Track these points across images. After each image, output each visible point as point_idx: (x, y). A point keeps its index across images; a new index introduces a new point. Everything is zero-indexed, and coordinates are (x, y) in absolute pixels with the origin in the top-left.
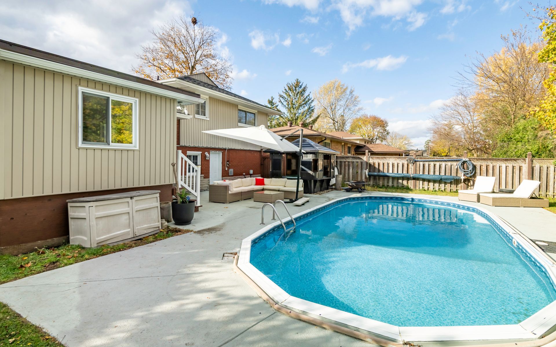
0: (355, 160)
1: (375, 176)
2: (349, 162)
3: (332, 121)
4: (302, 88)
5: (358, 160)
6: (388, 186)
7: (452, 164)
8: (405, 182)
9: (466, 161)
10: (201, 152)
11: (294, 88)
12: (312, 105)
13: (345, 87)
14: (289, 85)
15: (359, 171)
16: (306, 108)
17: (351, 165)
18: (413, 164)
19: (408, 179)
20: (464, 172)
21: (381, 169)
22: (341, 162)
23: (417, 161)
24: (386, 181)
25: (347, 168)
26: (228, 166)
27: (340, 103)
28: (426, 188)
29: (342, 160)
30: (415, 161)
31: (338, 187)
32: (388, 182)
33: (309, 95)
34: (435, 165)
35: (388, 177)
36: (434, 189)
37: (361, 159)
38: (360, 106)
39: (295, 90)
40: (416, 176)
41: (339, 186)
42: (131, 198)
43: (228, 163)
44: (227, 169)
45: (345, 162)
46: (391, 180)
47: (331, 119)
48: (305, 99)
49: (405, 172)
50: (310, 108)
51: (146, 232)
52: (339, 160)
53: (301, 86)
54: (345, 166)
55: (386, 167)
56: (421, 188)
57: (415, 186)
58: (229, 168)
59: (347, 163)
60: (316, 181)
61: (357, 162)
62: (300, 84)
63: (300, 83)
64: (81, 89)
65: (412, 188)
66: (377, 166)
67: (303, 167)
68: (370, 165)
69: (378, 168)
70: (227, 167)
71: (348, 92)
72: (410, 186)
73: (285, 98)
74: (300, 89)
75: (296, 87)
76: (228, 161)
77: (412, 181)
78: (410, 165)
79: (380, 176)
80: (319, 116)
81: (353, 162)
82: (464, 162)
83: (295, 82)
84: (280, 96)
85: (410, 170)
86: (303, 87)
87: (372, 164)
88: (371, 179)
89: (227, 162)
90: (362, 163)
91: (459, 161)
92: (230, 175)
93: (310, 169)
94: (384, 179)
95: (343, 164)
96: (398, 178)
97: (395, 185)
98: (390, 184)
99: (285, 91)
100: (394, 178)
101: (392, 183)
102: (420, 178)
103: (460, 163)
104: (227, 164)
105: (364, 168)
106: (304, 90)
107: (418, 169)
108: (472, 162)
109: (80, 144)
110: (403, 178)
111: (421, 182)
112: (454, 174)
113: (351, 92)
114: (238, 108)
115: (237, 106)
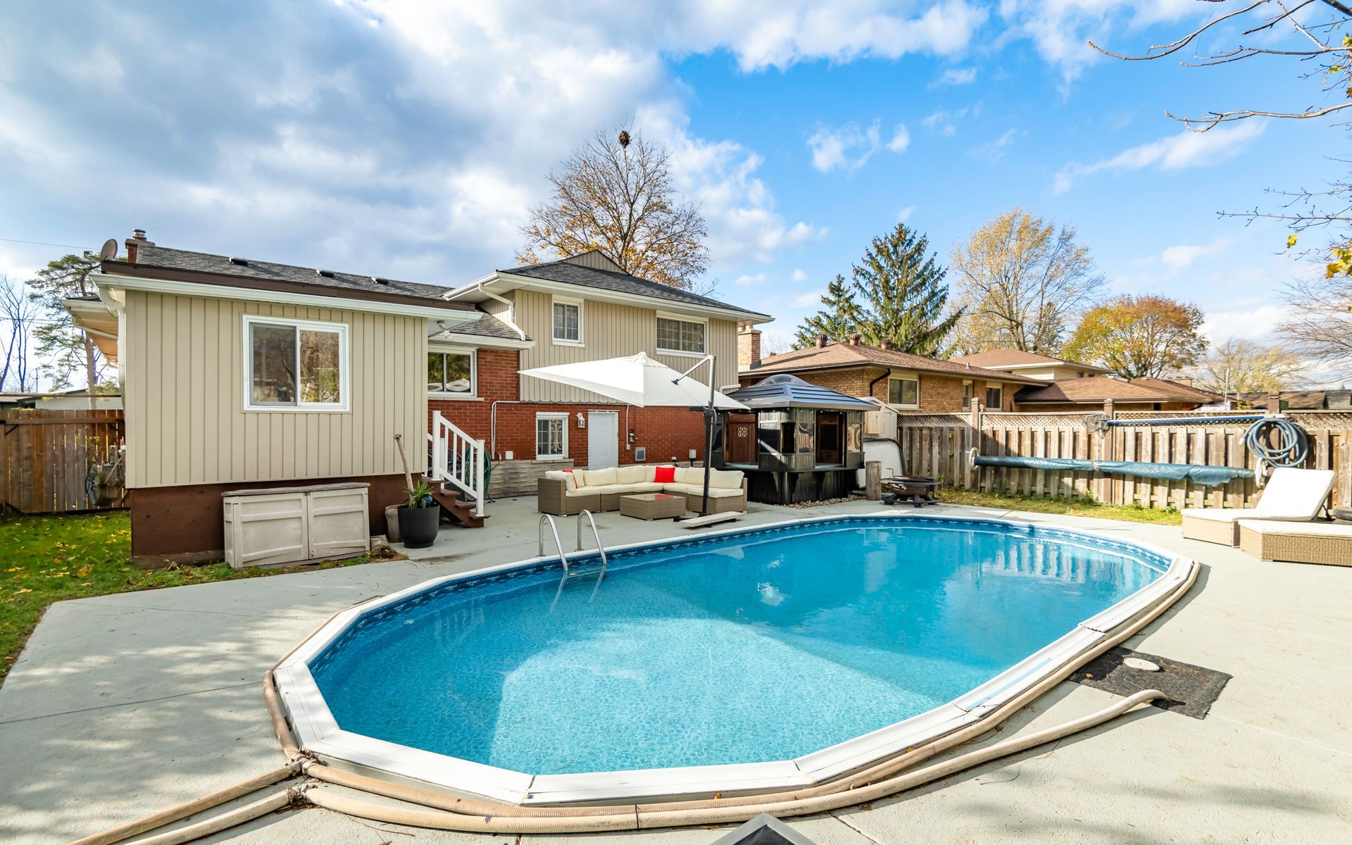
0: (945, 425)
1: (997, 467)
2: (930, 429)
3: (1009, 323)
4: (913, 246)
5: (952, 425)
6: (1033, 493)
7: (1229, 431)
8: (1081, 485)
9: (1275, 423)
10: (568, 414)
11: (891, 250)
12: (940, 285)
13: (1042, 228)
14: (879, 243)
15: (957, 455)
16: (926, 294)
17: (936, 435)
18: (1105, 431)
19: (1090, 475)
20: (1272, 455)
21: (1014, 447)
22: (911, 429)
23: (1117, 425)
24: (1027, 481)
25: (926, 445)
26: (632, 440)
27: (1032, 271)
28: (1145, 502)
29: (914, 425)
30: (1110, 425)
31: (869, 492)
32: (1033, 484)
33: (932, 260)
34: (1171, 436)
35: (1034, 471)
36: (1169, 504)
37: (961, 421)
38: (1091, 274)
39: (896, 252)
40: (1111, 466)
41: (873, 488)
42: (306, 493)
43: (632, 434)
44: (628, 447)
45: (921, 429)
46: (1040, 478)
47: (1006, 318)
48: (922, 272)
49: (1081, 455)
50: (933, 294)
51: (333, 552)
52: (906, 425)
53: (911, 241)
54: (921, 438)
55: (1027, 442)
56: (1129, 501)
57: (1111, 496)
58: (633, 445)
59: (925, 432)
60: (794, 477)
61: (951, 429)
62: (908, 237)
63: (907, 232)
64: (247, 319)
65: (1101, 500)
66: (1001, 440)
67: (762, 443)
68: (984, 436)
69: (1004, 444)
70: (630, 443)
71: (1054, 240)
72: (1095, 496)
73: (870, 276)
74: (907, 248)
75: (895, 246)
76: (631, 431)
77: (1102, 481)
78: (1097, 437)
79: (1010, 466)
80: (960, 312)
81: (941, 429)
82: (1270, 425)
83: (894, 232)
84: (858, 272)
85: (1095, 449)
86: (915, 242)
87: (990, 435)
88: (988, 473)
89: (629, 433)
90: (962, 431)
91: (1252, 420)
92: (636, 460)
93: (776, 447)
94: (1021, 474)
95: (917, 433)
96: (1062, 473)
97: (1053, 491)
98: (1039, 488)
99: (868, 259)
100: (1048, 473)
101: (1045, 486)
102: (1129, 474)
103: (1253, 429)
104: (629, 436)
105: (968, 443)
106: (919, 249)
107: (1119, 447)
108: (1301, 423)
109: (247, 406)
110: (1076, 473)
111: (1129, 485)
112: (1235, 461)
113: (1065, 239)
114: (658, 316)
115: (655, 312)
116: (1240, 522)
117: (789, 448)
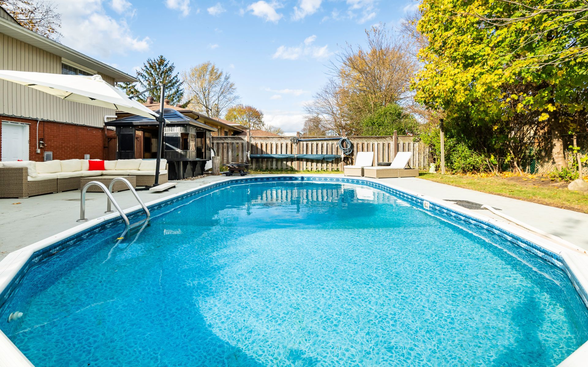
0: (235, 141)
1: (257, 159)
2: (228, 143)
3: (205, 109)
4: (167, 67)
5: (238, 141)
6: (272, 168)
7: (333, 143)
8: (289, 164)
9: (345, 140)
11: (157, 67)
12: (181, 87)
13: (219, 73)
14: (150, 62)
15: (240, 154)
16: (173, 91)
17: (230, 146)
18: (297, 143)
19: (292, 159)
20: (344, 150)
21: (264, 149)
23: (301, 141)
24: (269, 164)
25: (225, 151)
26: (41, 146)
27: (214, 89)
28: (309, 169)
29: (219, 142)
30: (299, 141)
31: (215, 171)
32: (272, 165)
33: (177, 75)
34: (317, 144)
35: (273, 158)
36: (317, 169)
37: (242, 139)
38: (235, 94)
39: (159, 68)
40: (300, 156)
41: (217, 169)
43: (41, 142)
44: (38, 151)
45: (223, 144)
46: (274, 163)
47: (204, 105)
48: (172, 80)
49: (289, 153)
50: (178, 91)
52: (215, 142)
53: (166, 65)
54: (223, 148)
55: (269, 148)
56: (305, 169)
57: (299, 167)
58: (43, 150)
59: (225, 144)
60: (186, 163)
61: (237, 143)
62: (165, 63)
63: (164, 61)
65: (296, 169)
66: (259, 147)
67: (167, 144)
68: (252, 145)
69: (260, 148)
70: (39, 148)
71: (223, 78)
72: (294, 167)
73: (146, 77)
74: (165, 68)
75: (159, 65)
77: (296, 162)
78: (294, 145)
79: (263, 158)
80: (189, 101)
81: (233, 143)
82: (343, 141)
83: (159, 59)
84: (139, 74)
85: (294, 150)
86: (168, 66)
87: (255, 145)
88: (254, 162)
89: (40, 140)
90: (242, 144)
91: (339, 139)
92: (45, 160)
93: (177, 147)
94: (267, 161)
95: (221, 146)
96: (282, 160)
97: (279, 167)
98: (274, 166)
99: (145, 69)
100: (278, 160)
101: (276, 166)
102: (304, 158)
103: (340, 142)
104: (40, 144)
105: (245, 149)
106: (171, 69)
107: (302, 149)
108: (350, 140)
110: (287, 159)
111: (305, 163)
112: (334, 153)
113: (227, 78)
114: (62, 62)
115: (60, 58)
116: (364, 168)
117: (186, 147)
